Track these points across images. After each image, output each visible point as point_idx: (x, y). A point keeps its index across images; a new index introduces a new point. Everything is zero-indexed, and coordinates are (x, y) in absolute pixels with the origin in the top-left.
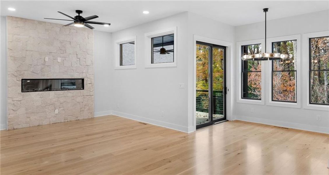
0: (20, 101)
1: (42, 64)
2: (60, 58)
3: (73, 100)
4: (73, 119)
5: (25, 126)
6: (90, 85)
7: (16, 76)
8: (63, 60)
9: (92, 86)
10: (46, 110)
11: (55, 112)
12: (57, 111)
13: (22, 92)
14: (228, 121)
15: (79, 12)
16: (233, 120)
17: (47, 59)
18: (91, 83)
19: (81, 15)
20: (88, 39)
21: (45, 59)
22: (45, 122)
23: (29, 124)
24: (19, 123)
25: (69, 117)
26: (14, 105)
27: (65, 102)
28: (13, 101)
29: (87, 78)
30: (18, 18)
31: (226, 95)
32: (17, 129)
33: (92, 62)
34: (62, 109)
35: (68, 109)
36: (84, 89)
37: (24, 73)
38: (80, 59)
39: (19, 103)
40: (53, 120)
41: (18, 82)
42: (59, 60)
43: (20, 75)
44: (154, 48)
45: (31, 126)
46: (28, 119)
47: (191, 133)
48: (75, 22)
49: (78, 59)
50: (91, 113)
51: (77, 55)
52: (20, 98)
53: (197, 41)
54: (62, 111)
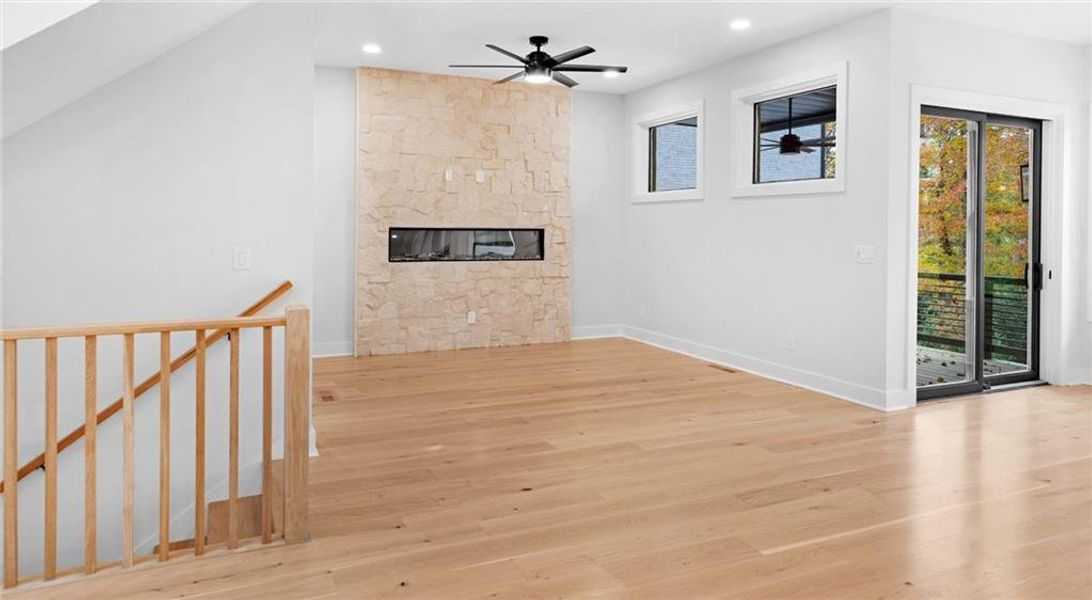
0: (387, 283)
1: (437, 187)
2: (483, 172)
3: (514, 287)
4: (514, 340)
5: (395, 349)
6: (562, 247)
7: (378, 221)
8: (491, 178)
9: (566, 249)
10: (447, 311)
11: (467, 318)
12: (472, 315)
13: (390, 261)
14: (1047, 384)
15: (539, 41)
16: (1070, 384)
17: (449, 176)
18: (563, 243)
19: (543, 49)
20: (558, 115)
21: (445, 174)
22: (444, 344)
23: (403, 346)
24: (382, 342)
25: (504, 334)
26: (372, 293)
27: (492, 292)
28: (369, 283)
29: (553, 226)
30: (383, 70)
31: (1042, 292)
32: (376, 355)
33: (567, 180)
34: (486, 310)
35: (500, 314)
36: (546, 257)
37: (394, 213)
38: (533, 174)
39: (382, 288)
40: (464, 340)
41: (380, 234)
42: (480, 176)
43: (385, 217)
44: (762, 136)
45: (410, 351)
46: (403, 333)
47: (898, 411)
48: (528, 70)
49: (528, 174)
50: (563, 328)
51: (526, 161)
52: (385, 276)
53: (923, 106)
54: (485, 317)
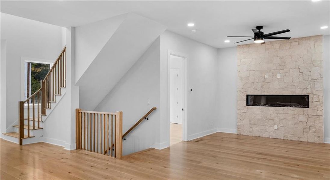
0: (245, 112)
1: (262, 81)
2: (280, 74)
3: (294, 118)
4: (295, 139)
5: (249, 134)
6: (318, 103)
7: (243, 93)
8: (283, 76)
9: (320, 104)
10: (266, 124)
11: (274, 127)
12: (276, 127)
13: (247, 105)
17: (267, 77)
18: (319, 101)
20: (315, 48)
21: (265, 76)
22: (265, 135)
23: (251, 133)
24: (245, 131)
25: (290, 135)
26: (241, 115)
27: (284, 119)
28: (240, 112)
29: (313, 94)
32: (242, 135)
33: (320, 75)
34: (281, 125)
35: (288, 127)
36: (309, 106)
37: (248, 90)
38: (303, 74)
39: (244, 114)
40: (273, 135)
41: (244, 97)
42: (279, 76)
43: (245, 91)
45: (253, 135)
46: (251, 129)
49: (300, 74)
50: (319, 137)
51: (299, 69)
52: (245, 110)
54: (281, 128)
